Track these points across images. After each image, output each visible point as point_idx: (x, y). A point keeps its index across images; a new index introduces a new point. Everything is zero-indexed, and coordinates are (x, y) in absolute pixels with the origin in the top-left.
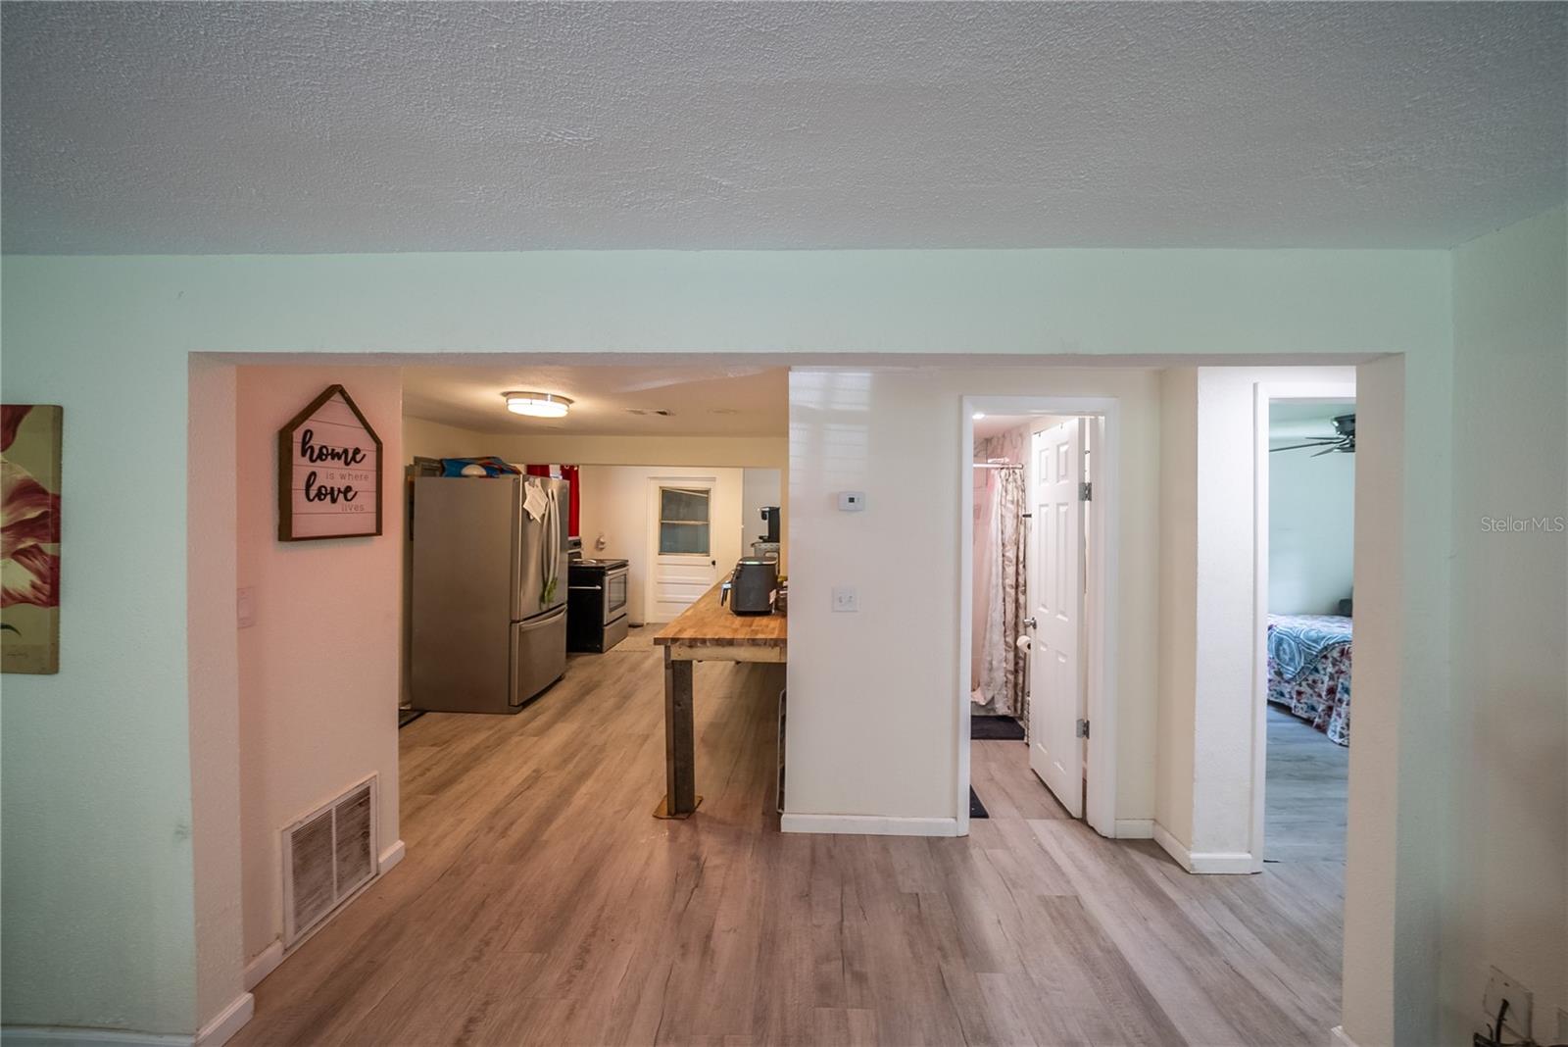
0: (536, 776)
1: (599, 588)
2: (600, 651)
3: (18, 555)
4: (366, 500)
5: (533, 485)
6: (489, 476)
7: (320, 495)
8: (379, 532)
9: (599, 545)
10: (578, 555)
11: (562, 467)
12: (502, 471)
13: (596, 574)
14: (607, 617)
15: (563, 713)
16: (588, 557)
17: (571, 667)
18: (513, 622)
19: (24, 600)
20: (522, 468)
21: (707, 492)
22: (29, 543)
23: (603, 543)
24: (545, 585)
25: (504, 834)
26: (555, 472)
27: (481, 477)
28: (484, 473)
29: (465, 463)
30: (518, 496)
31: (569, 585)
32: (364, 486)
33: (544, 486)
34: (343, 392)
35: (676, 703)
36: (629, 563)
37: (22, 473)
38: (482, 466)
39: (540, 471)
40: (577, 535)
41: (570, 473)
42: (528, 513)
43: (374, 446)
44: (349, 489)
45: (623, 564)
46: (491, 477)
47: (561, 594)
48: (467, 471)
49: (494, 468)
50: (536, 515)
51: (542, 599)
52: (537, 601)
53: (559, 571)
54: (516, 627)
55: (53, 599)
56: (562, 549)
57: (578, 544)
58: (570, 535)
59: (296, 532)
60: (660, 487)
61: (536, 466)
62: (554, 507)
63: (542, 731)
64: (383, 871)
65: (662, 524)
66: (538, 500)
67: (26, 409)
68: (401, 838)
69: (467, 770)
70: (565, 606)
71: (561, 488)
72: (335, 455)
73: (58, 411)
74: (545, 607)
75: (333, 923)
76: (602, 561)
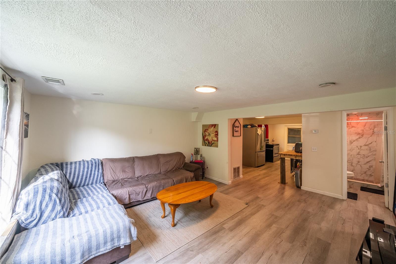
0: (260, 175)
1: (272, 149)
2: (273, 162)
3: (216, 137)
4: (239, 132)
5: (259, 129)
6: (252, 127)
7: (236, 132)
8: (241, 136)
9: (273, 141)
10: (268, 142)
11: (265, 125)
12: (254, 126)
13: (272, 146)
14: (274, 155)
15: (264, 169)
16: (270, 143)
17: (266, 164)
18: (256, 152)
19: (216, 141)
20: (257, 125)
21: (300, 129)
22: (216, 136)
23: (274, 140)
24: (261, 147)
25: (255, 179)
26: (263, 126)
27: (250, 128)
28: (251, 127)
29: (248, 125)
30: (257, 131)
31: (266, 148)
32: (239, 130)
33: (261, 129)
34: (238, 120)
35: (282, 165)
36: (280, 144)
37: (216, 130)
38: (250, 125)
39: (260, 126)
40: (268, 138)
41: (266, 126)
42: (258, 134)
43: (240, 125)
44: (238, 131)
45: (278, 145)
46: (252, 128)
47: (264, 149)
48: (248, 127)
49: (253, 126)
50: (259, 134)
51: (261, 149)
52: (260, 149)
53: (264, 144)
54: (256, 153)
55: (218, 141)
56: (264, 141)
57: (268, 140)
58: (266, 138)
59: (234, 136)
60: (288, 128)
61: (259, 125)
62: (263, 133)
63: (261, 171)
64: (241, 178)
65: (288, 136)
66: (260, 131)
67: (216, 124)
68: (242, 175)
69: (249, 172)
70: (265, 151)
71: (264, 129)
72: (237, 127)
73: (218, 124)
74: (261, 151)
75: (236, 180)
76: (273, 144)
